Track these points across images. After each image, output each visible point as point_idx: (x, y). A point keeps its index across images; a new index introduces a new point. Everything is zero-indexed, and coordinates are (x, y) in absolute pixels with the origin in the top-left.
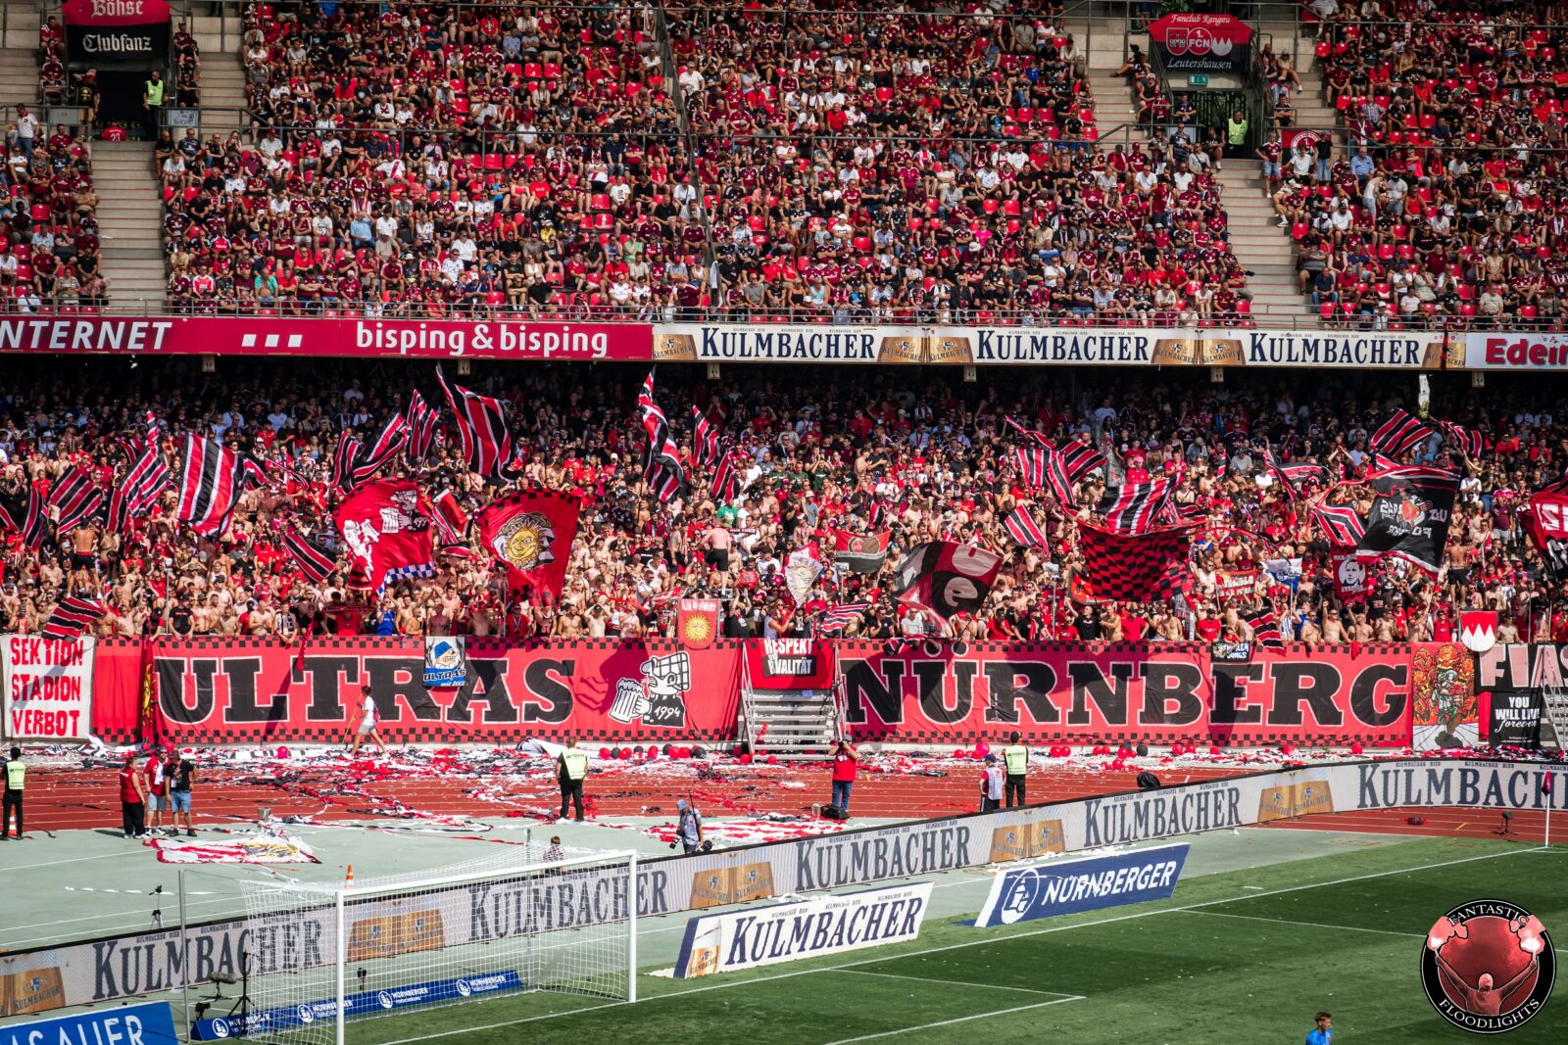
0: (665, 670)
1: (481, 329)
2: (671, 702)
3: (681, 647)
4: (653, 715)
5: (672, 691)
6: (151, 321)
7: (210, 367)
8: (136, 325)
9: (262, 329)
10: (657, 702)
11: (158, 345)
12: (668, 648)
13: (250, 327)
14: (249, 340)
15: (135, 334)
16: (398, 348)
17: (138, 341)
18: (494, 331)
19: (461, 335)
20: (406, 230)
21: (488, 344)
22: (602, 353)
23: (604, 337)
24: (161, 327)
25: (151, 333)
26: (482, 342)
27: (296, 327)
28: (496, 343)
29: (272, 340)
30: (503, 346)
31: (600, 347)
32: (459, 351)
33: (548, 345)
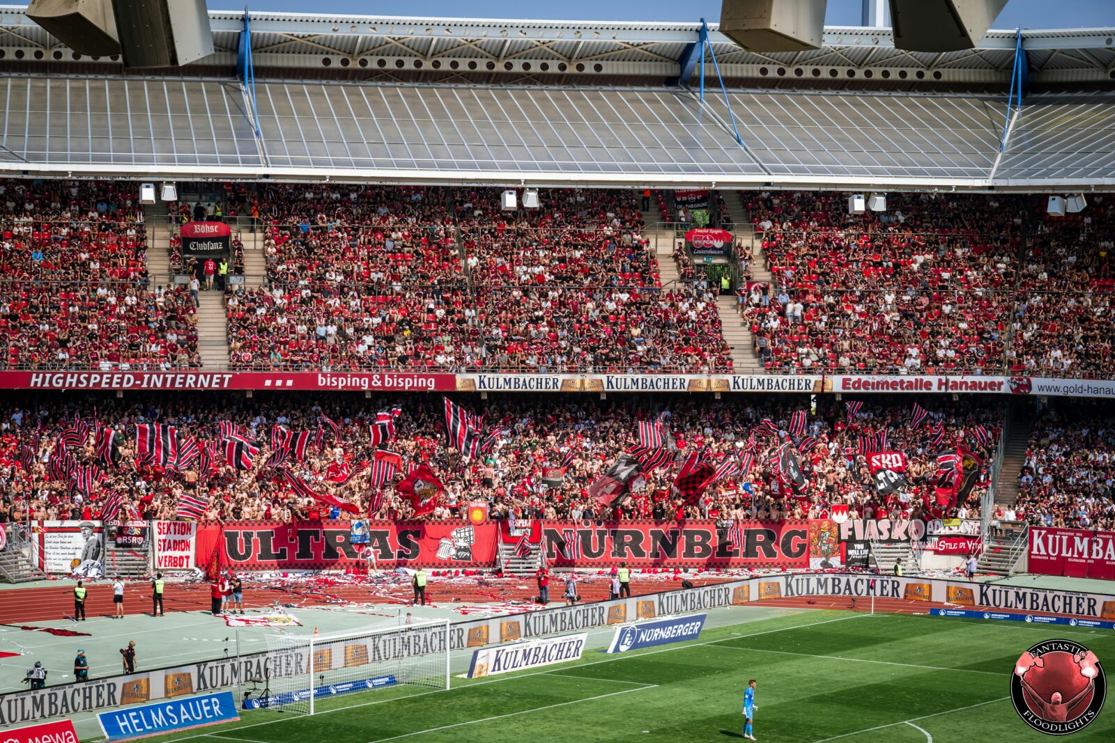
0: (463, 535)
1: (376, 377)
2: (465, 549)
3: (470, 524)
4: (457, 556)
5: (466, 544)
6: (222, 374)
7: (250, 395)
8: (215, 376)
9: (274, 378)
10: (459, 550)
11: (225, 385)
12: (464, 524)
13: (268, 376)
14: (268, 383)
15: (215, 380)
16: (337, 386)
17: (216, 383)
18: (382, 378)
19: (367, 379)
20: (341, 331)
21: (379, 384)
22: (432, 387)
23: (433, 380)
24: (227, 377)
25: (223, 380)
26: (377, 383)
27: (290, 377)
28: (383, 383)
29: (279, 383)
30: (386, 385)
31: (431, 385)
32: (366, 387)
33: (407, 384)
